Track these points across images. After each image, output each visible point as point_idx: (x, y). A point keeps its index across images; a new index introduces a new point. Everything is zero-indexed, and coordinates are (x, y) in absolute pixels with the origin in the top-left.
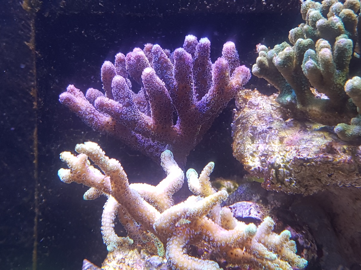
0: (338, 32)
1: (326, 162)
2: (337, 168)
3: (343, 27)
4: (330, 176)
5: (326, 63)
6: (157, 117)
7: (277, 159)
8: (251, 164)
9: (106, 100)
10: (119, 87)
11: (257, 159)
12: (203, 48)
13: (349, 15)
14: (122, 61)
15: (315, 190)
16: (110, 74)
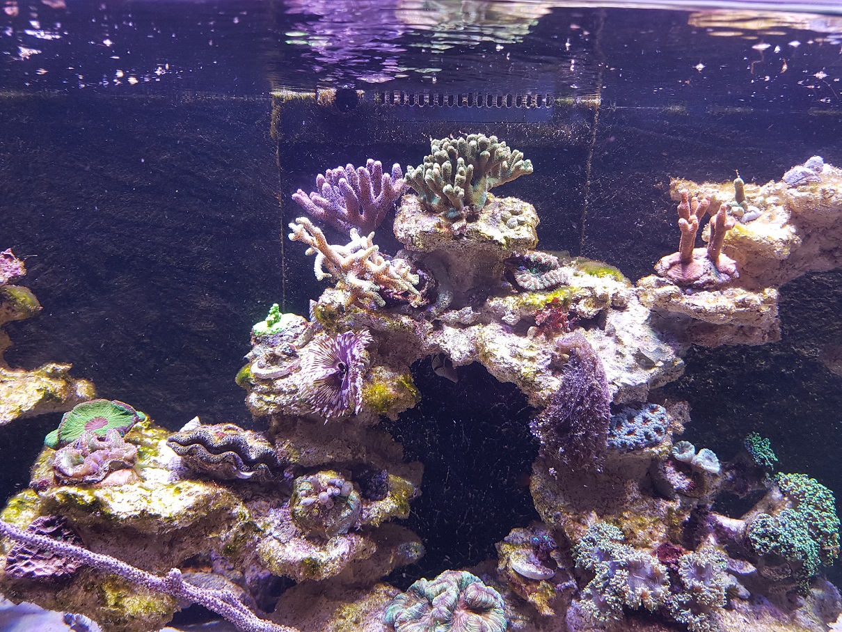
0: (445, 159)
1: (436, 232)
2: (441, 235)
3: (448, 156)
4: (439, 240)
5: (436, 176)
6: (349, 209)
7: (412, 232)
8: (399, 235)
9: (319, 198)
10: (327, 190)
11: (403, 233)
12: (377, 167)
13: (451, 150)
14: (330, 175)
15: (432, 249)
16: (322, 182)
